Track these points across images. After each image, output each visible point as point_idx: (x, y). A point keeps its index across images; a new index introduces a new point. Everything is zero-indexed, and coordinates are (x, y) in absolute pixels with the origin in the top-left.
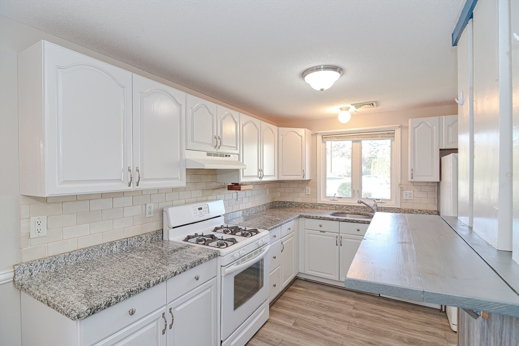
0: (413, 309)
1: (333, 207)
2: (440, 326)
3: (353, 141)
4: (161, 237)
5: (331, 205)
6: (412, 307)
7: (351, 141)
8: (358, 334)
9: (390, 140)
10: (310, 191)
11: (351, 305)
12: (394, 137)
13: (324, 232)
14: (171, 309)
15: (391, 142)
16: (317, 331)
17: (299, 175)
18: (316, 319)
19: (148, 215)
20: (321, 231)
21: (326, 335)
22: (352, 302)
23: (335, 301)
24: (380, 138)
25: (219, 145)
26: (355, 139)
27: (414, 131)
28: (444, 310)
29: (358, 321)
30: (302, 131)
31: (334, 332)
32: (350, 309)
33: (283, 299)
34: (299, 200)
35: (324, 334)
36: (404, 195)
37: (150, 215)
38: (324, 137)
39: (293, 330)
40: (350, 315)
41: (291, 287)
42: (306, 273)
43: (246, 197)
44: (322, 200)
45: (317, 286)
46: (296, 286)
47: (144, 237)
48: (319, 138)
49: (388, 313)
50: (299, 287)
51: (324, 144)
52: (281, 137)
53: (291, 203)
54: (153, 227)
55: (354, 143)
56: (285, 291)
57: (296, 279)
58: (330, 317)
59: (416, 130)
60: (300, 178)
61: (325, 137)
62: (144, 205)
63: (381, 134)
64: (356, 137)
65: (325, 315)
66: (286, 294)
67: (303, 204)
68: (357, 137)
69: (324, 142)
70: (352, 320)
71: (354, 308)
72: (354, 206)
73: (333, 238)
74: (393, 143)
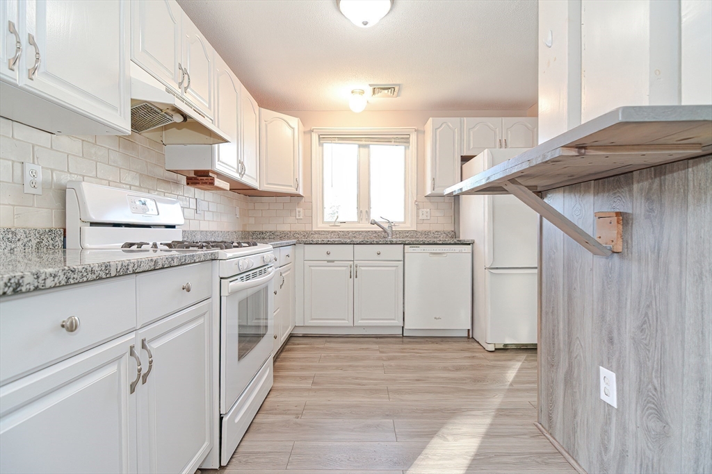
0: (442, 341)
1: (336, 234)
2: (475, 350)
3: (360, 146)
4: (61, 244)
5: (332, 232)
6: (440, 339)
7: (357, 146)
8: (400, 375)
9: (403, 147)
10: (302, 213)
11: (377, 350)
12: (409, 142)
13: (333, 261)
14: (143, 341)
15: (405, 149)
16: (349, 384)
17: (291, 186)
18: (339, 372)
19: (28, 189)
20: (329, 261)
21: (363, 385)
22: (376, 347)
23: (355, 350)
24: (393, 143)
25: (185, 84)
26: (364, 143)
27: (436, 132)
28: (471, 336)
29: (393, 363)
30: (294, 121)
31: (371, 379)
32: (378, 354)
33: (282, 361)
34: (286, 228)
35: (359, 384)
36: (420, 214)
37: (33, 191)
38: (321, 136)
39: (315, 391)
40: (380, 359)
41: (287, 347)
42: (306, 324)
43: (209, 211)
44: (319, 226)
45: (324, 339)
46: (294, 344)
47: (21, 235)
48: (315, 137)
49: (420, 349)
50: (298, 344)
51: (321, 147)
52: (263, 123)
53: (273, 233)
54: (42, 218)
55: (361, 149)
56: (282, 351)
57: (291, 336)
58: (357, 366)
59: (438, 131)
60: (292, 190)
61: (323, 138)
62: (20, 165)
63: (394, 138)
64: (364, 139)
65: (350, 366)
66: (283, 354)
67: (292, 233)
68: (366, 140)
69: (321, 145)
70: (386, 363)
71: (381, 352)
72: (362, 232)
73: (344, 268)
74: (407, 151)
